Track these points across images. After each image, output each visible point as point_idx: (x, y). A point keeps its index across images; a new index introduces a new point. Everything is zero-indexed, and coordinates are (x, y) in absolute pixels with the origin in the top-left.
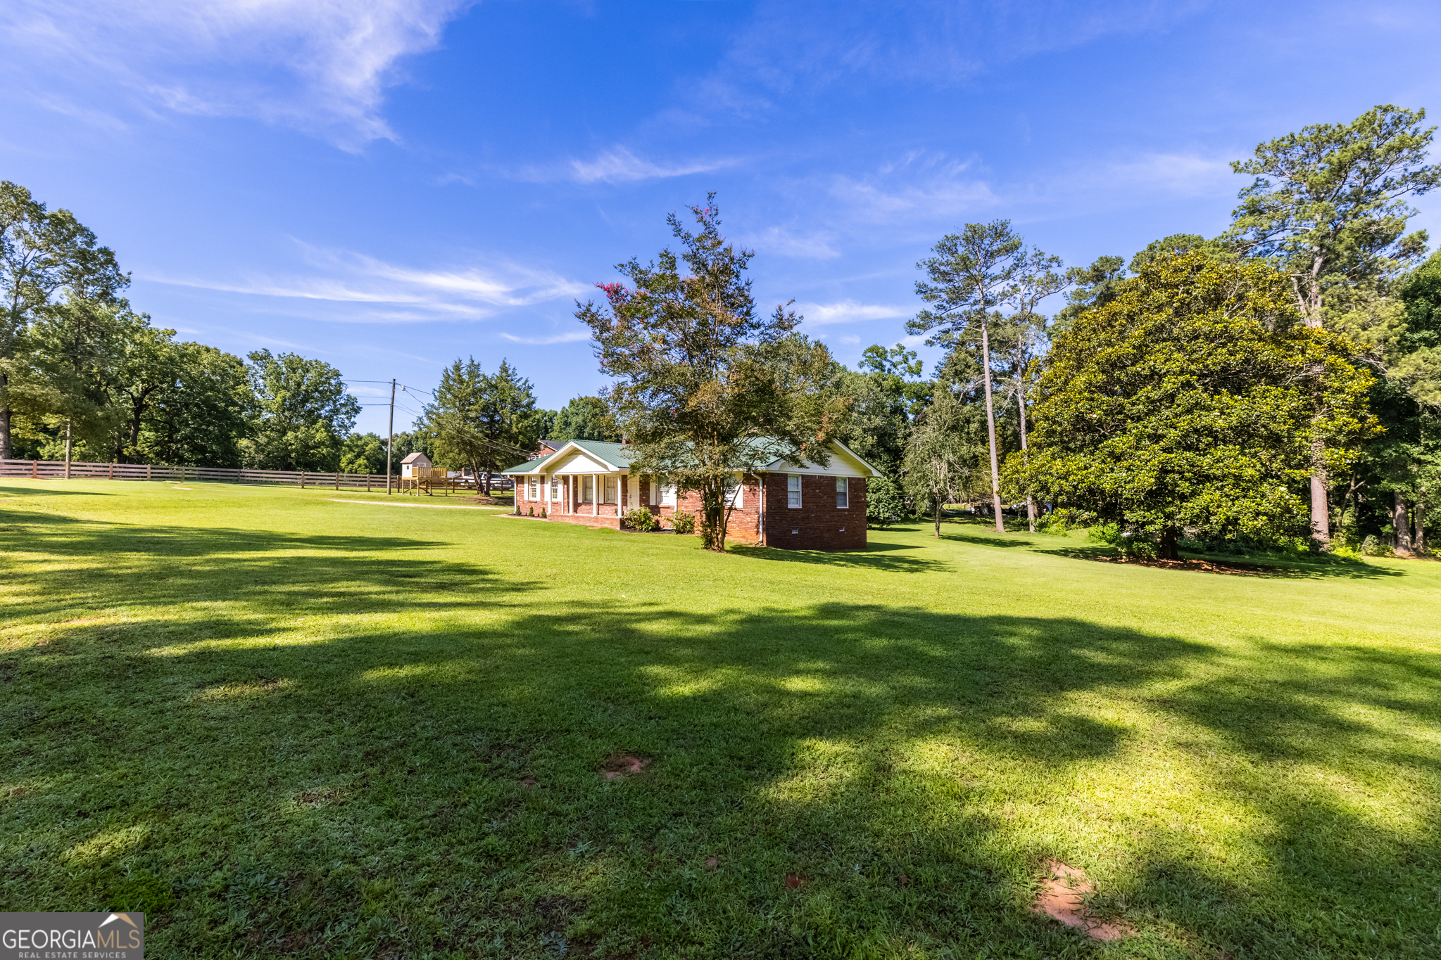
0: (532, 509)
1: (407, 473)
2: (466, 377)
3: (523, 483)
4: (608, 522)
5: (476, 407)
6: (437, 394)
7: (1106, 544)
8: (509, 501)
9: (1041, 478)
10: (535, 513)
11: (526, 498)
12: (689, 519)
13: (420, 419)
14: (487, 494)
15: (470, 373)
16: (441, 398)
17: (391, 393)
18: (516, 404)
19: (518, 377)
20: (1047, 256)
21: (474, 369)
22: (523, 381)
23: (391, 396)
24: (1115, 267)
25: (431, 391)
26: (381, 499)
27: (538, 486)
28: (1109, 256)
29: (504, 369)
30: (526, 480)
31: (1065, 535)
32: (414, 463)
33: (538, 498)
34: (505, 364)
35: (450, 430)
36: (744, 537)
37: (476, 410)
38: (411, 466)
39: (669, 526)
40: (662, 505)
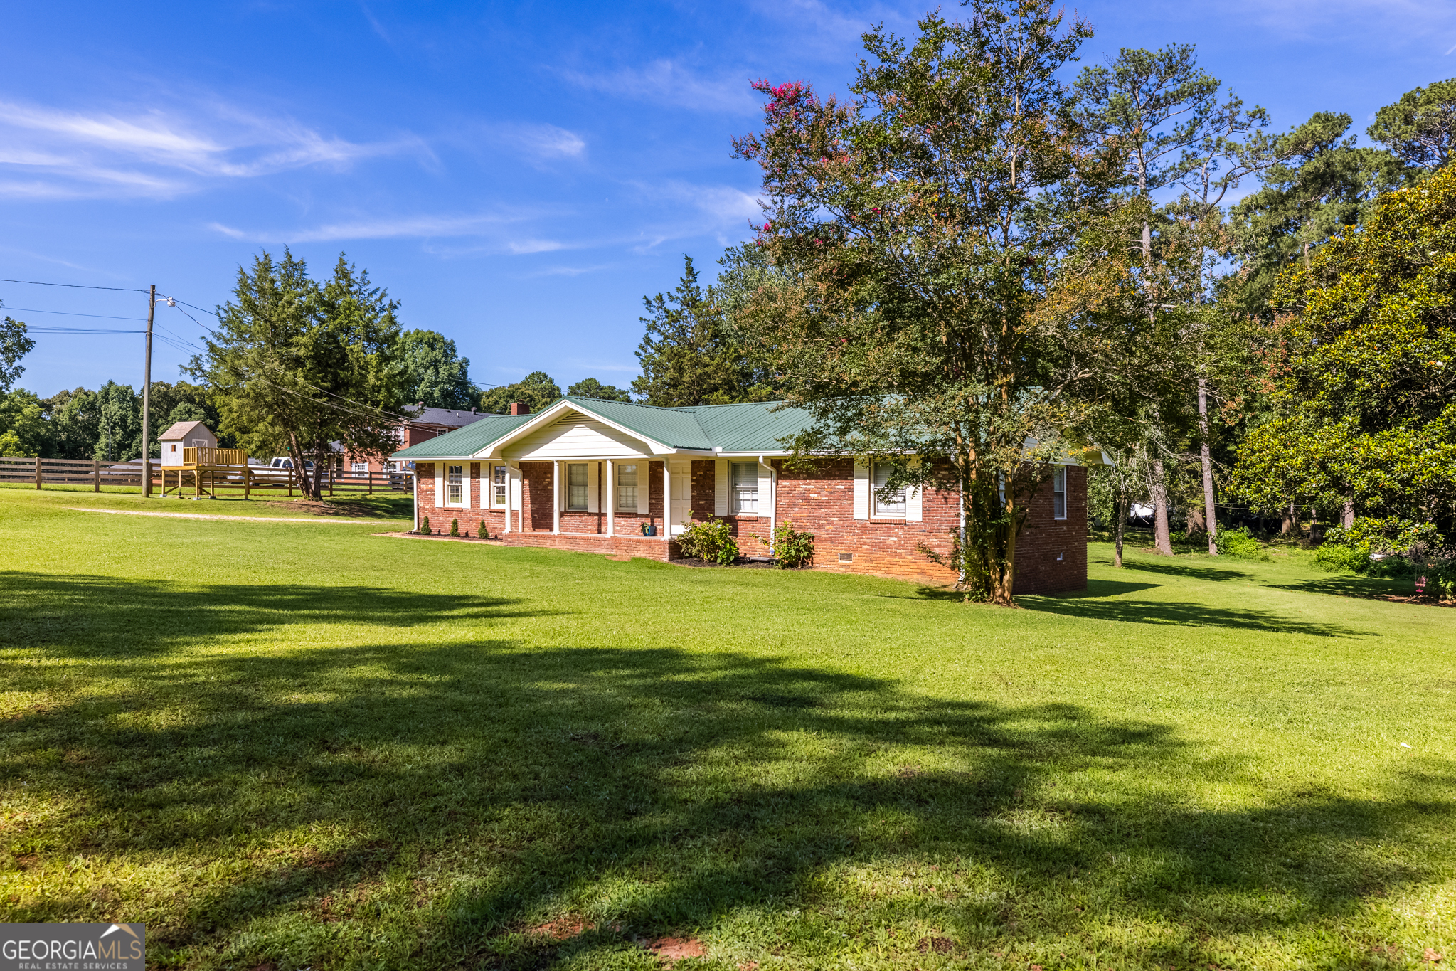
0: (455, 523)
1: (172, 459)
2: (279, 286)
3: (433, 476)
4: (642, 548)
5: (305, 339)
6: (223, 315)
7: (1352, 573)
8: (402, 509)
9: (1336, 467)
10: (461, 530)
11: (439, 503)
12: (804, 541)
13: (197, 360)
14: (317, 495)
15: (287, 277)
16: (231, 320)
17: (148, 311)
18: (371, 335)
19: (371, 287)
20: (1248, 107)
21: (294, 269)
22: (376, 296)
23: (148, 317)
24: (1339, 130)
25: (214, 310)
26: (136, 506)
27: (466, 483)
28: (1330, 112)
29: (343, 273)
30: (438, 470)
31: (1265, 559)
32: (187, 439)
33: (466, 503)
34: (342, 263)
35: (255, 380)
36: (923, 573)
37: (305, 345)
38: (180, 446)
39: (760, 552)
40: (740, 515)
